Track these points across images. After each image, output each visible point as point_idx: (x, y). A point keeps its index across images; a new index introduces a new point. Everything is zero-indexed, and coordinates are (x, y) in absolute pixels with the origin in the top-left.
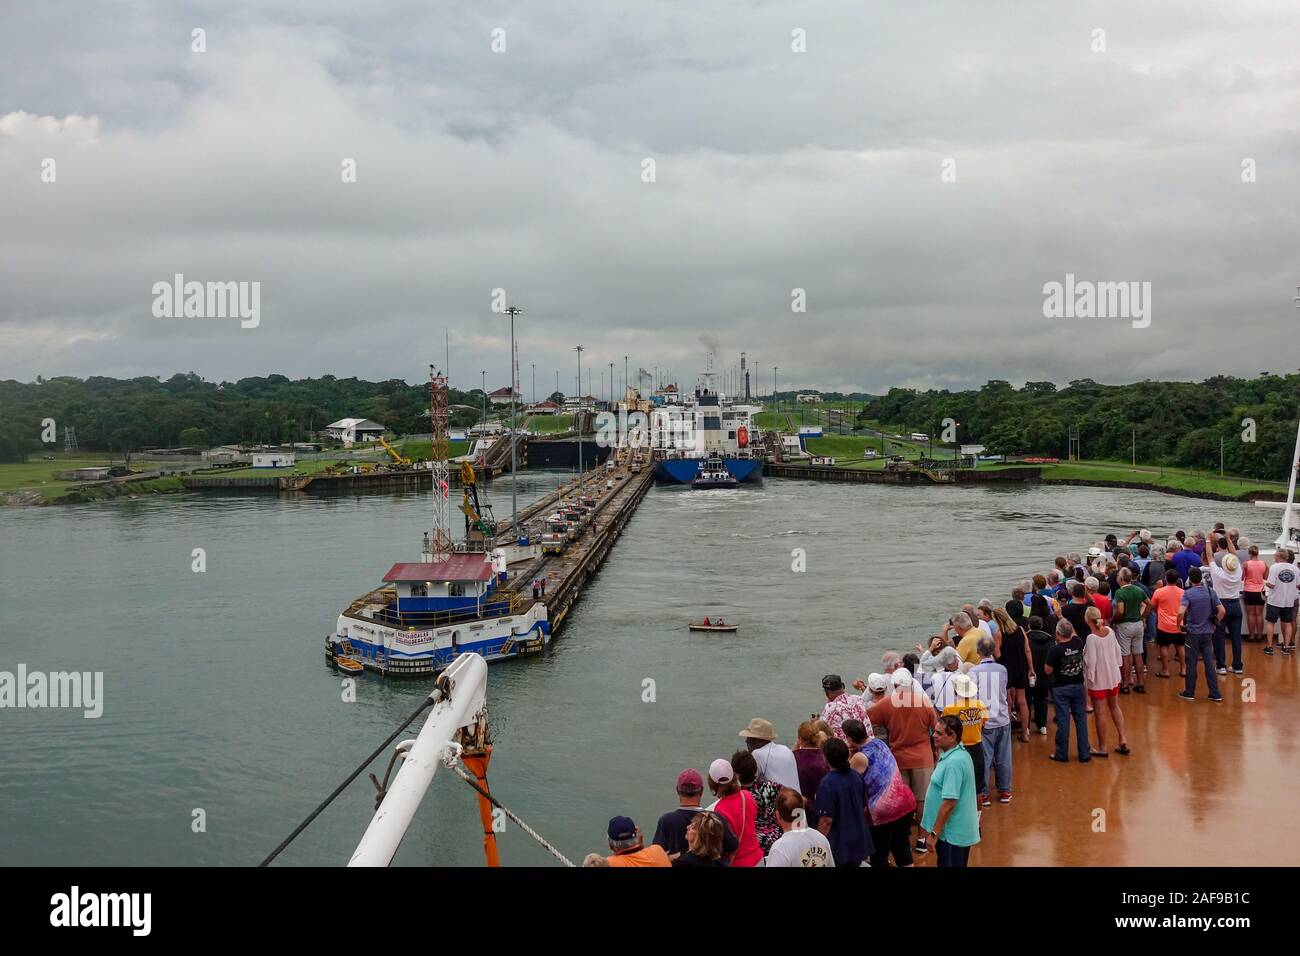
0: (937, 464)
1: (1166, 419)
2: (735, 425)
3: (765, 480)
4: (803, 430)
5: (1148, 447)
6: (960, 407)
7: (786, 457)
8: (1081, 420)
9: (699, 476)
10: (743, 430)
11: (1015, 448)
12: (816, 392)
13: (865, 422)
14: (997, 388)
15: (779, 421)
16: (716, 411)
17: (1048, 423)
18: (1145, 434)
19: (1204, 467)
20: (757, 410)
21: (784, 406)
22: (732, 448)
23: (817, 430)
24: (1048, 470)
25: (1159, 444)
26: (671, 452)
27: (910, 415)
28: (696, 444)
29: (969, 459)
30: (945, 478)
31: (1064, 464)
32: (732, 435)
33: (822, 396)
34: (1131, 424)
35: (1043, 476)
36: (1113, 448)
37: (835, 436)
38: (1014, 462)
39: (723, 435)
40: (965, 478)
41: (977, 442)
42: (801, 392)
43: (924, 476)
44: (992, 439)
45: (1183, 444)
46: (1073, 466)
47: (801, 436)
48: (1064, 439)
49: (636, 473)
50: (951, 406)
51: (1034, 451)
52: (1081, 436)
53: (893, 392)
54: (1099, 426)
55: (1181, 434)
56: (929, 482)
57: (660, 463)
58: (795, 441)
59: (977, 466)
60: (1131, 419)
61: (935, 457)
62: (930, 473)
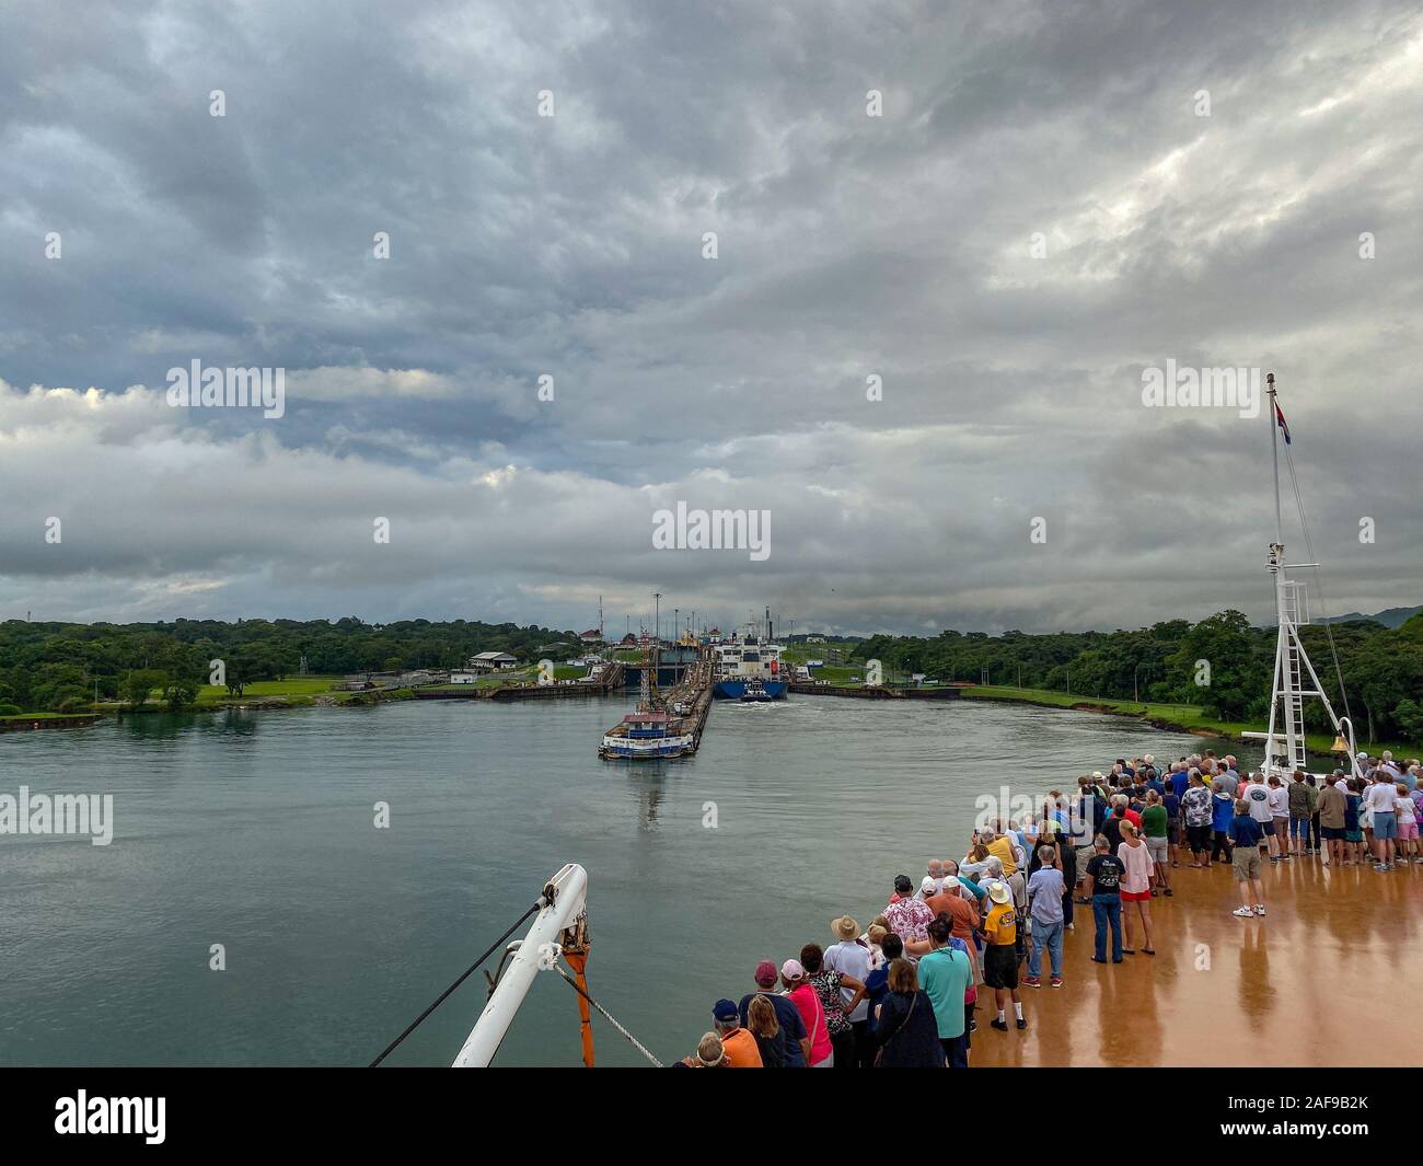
0: (895, 685)
1: (1041, 659)
2: (770, 659)
3: (789, 696)
4: (810, 663)
5: (1029, 677)
6: (916, 649)
7: (798, 680)
8: (990, 659)
9: (746, 693)
10: (774, 662)
11: (943, 676)
12: (822, 636)
13: (855, 659)
14: (950, 636)
15: (794, 656)
16: (756, 649)
17: (967, 661)
18: (1028, 668)
19: (1060, 690)
20: (784, 649)
21: (798, 645)
22: (767, 675)
23: (819, 663)
24: (966, 690)
25: (1036, 675)
26: (726, 676)
27: (887, 654)
28: (743, 670)
29: (916, 682)
30: (899, 694)
31: (979, 687)
32: (767, 665)
33: (826, 638)
34: (1021, 662)
35: (962, 694)
36: (1009, 678)
37: (831, 667)
38: (944, 685)
39: (761, 665)
40: (912, 694)
41: (921, 672)
42: (810, 636)
43: (886, 693)
44: (930, 670)
45: (1050, 674)
46: (985, 689)
47: (809, 667)
48: (979, 671)
49: (702, 690)
50: (909, 648)
51: (958, 678)
52: (990, 670)
53: (876, 637)
54: (1002, 663)
55: (1050, 669)
56: (888, 697)
57: (719, 685)
58: (805, 670)
59: (919, 687)
60: (1020, 659)
61: (896, 682)
62: (890, 691)
